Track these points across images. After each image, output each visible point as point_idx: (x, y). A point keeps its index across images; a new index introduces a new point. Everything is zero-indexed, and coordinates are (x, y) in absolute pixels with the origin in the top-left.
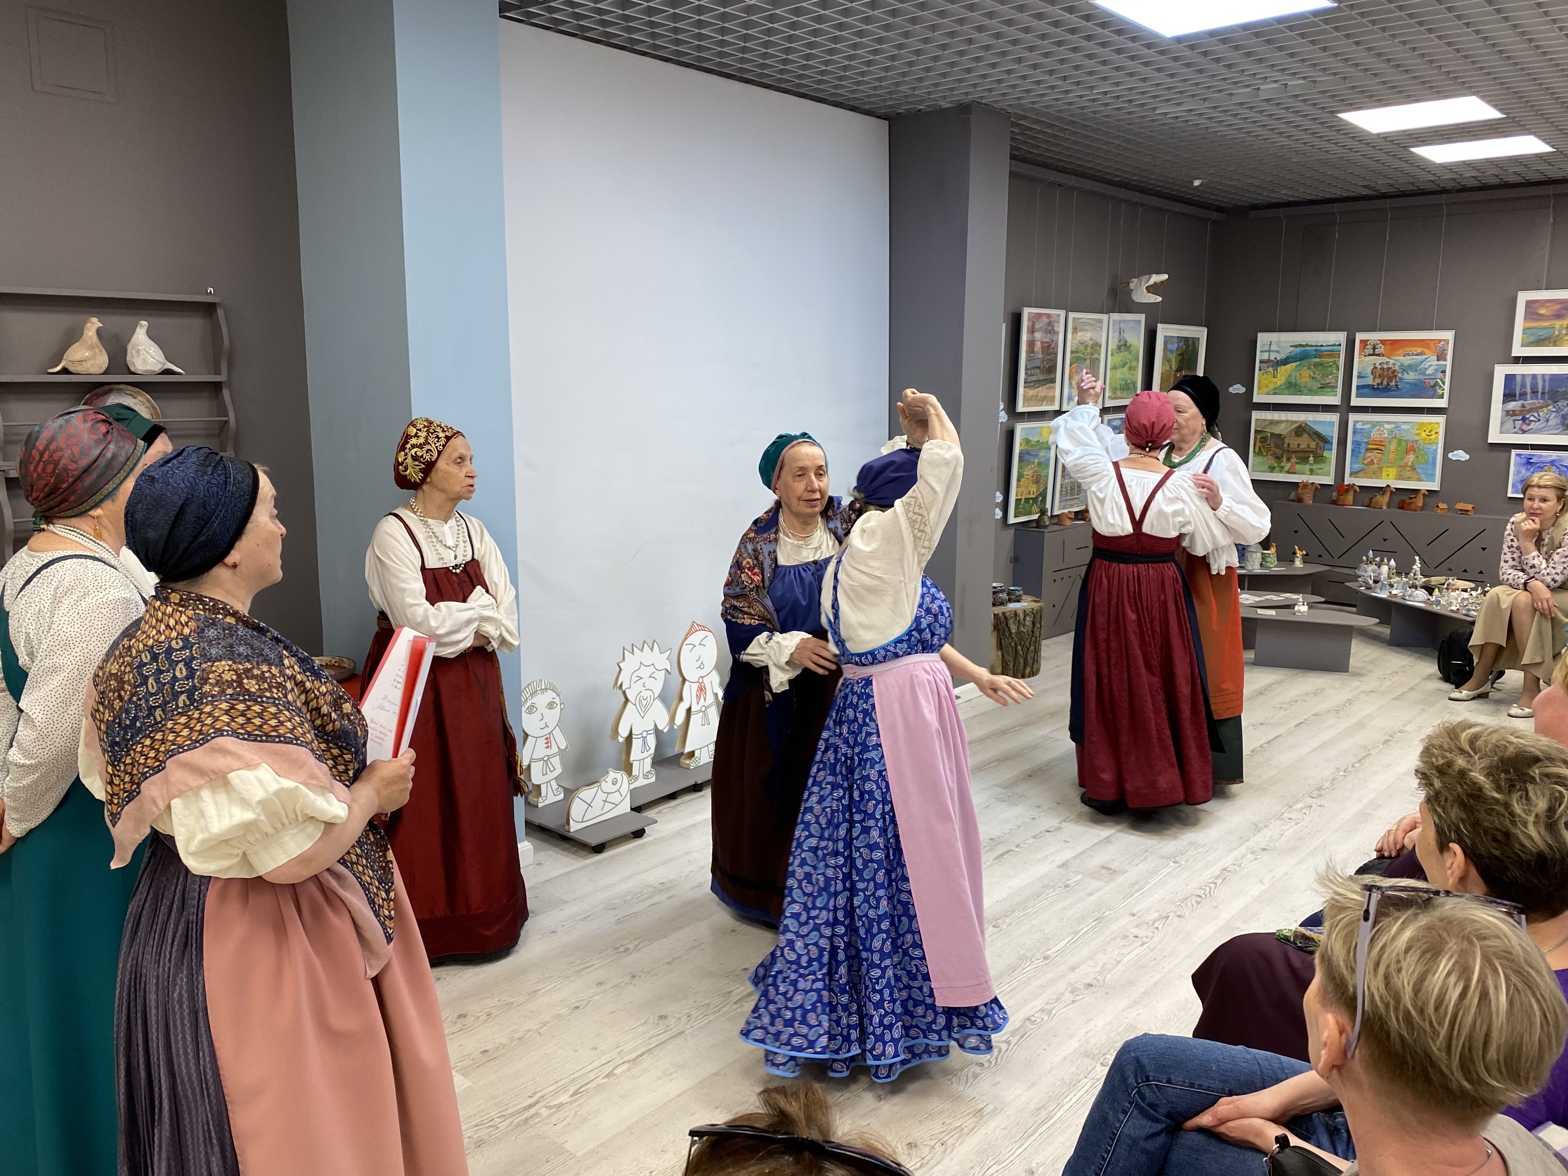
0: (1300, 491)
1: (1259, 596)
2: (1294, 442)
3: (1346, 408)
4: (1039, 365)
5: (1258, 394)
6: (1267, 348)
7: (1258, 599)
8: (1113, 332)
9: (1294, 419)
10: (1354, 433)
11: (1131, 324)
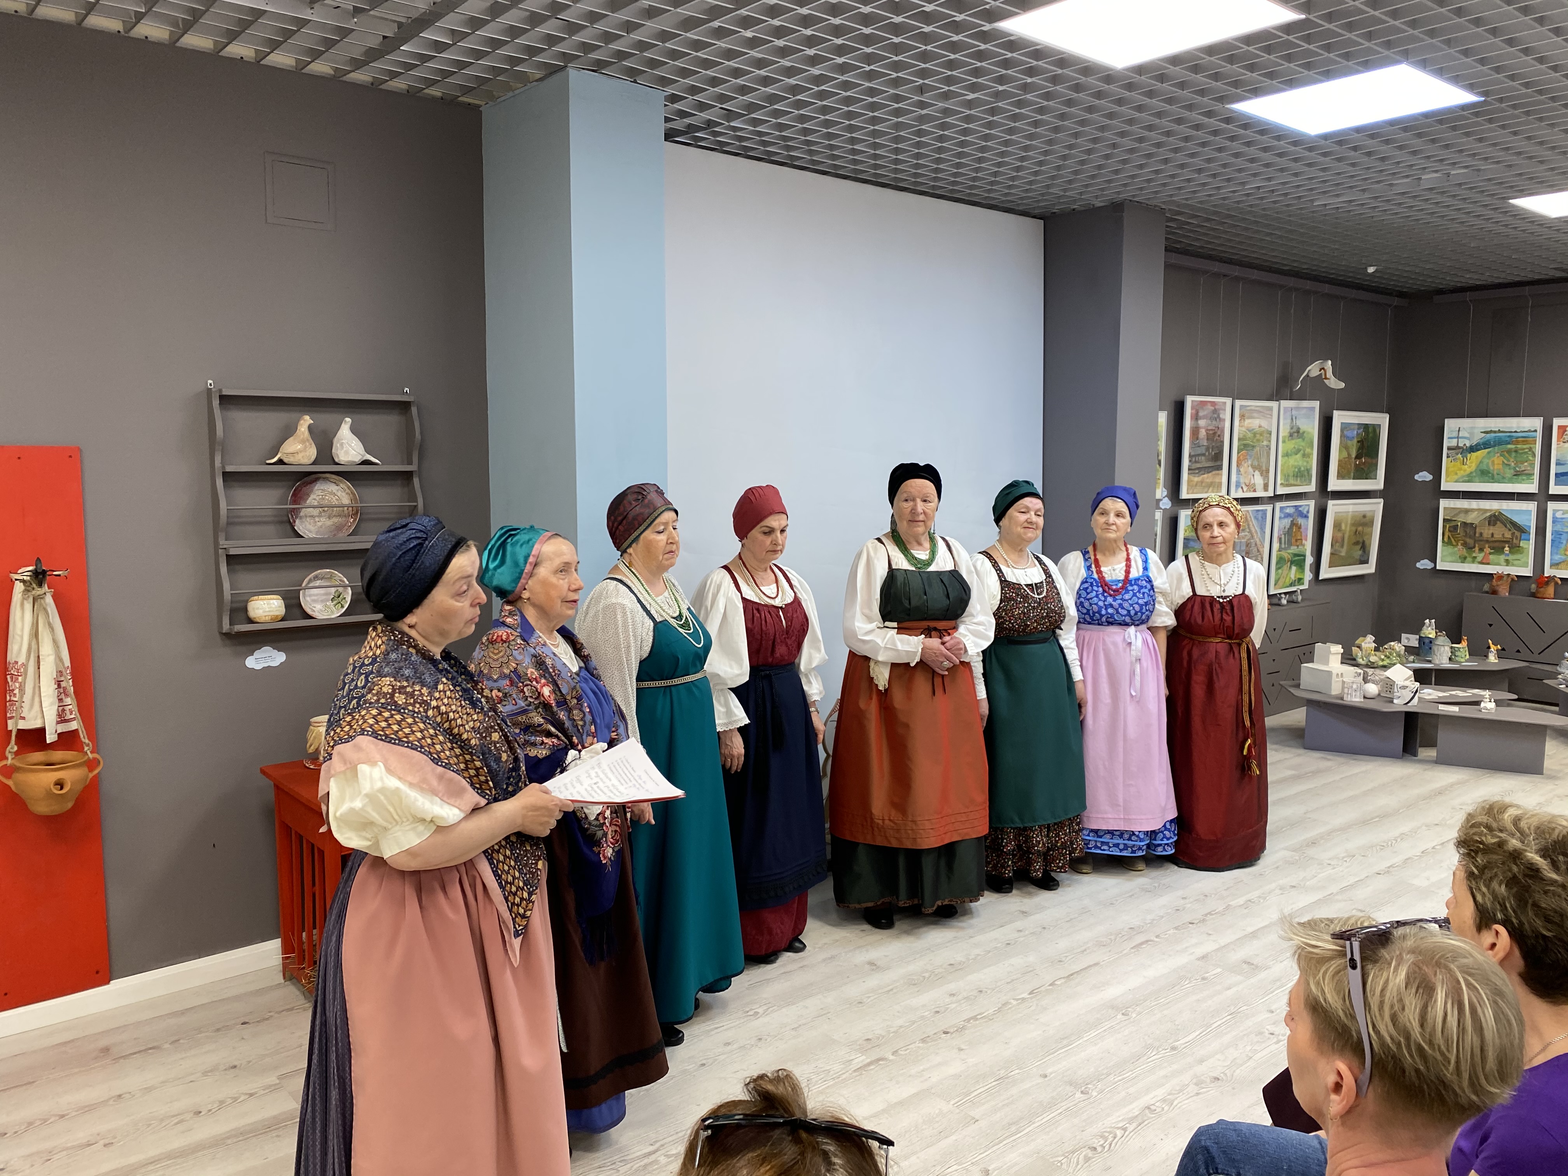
0: (1494, 582)
1: (1444, 692)
2: (1487, 532)
3: (1544, 497)
4: (1204, 452)
5: (1446, 481)
6: (1455, 434)
7: (1441, 694)
8: (1285, 419)
9: (1488, 507)
10: (1554, 522)
11: (1304, 411)
